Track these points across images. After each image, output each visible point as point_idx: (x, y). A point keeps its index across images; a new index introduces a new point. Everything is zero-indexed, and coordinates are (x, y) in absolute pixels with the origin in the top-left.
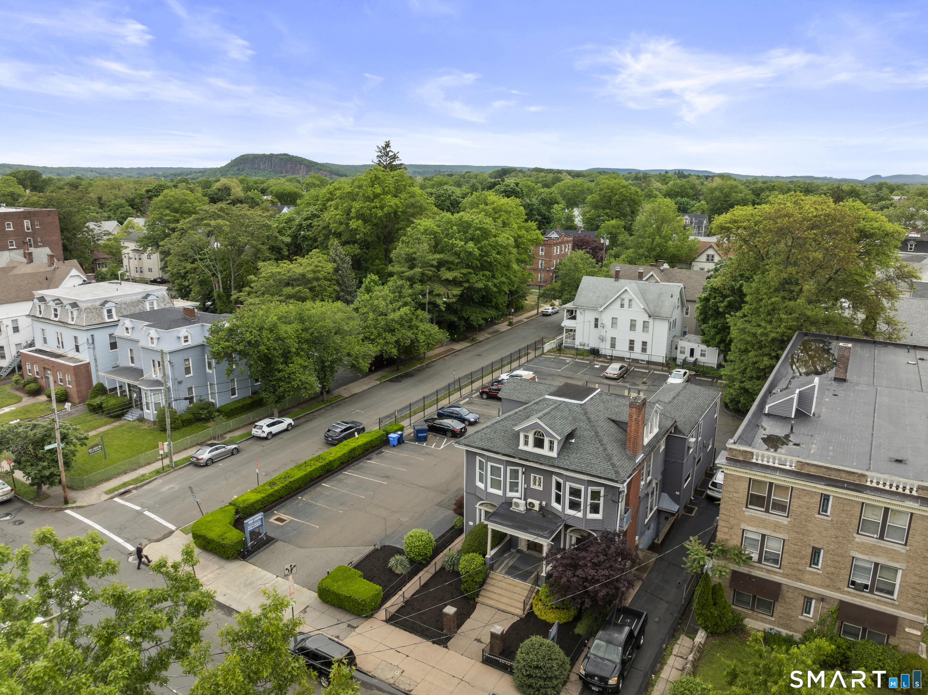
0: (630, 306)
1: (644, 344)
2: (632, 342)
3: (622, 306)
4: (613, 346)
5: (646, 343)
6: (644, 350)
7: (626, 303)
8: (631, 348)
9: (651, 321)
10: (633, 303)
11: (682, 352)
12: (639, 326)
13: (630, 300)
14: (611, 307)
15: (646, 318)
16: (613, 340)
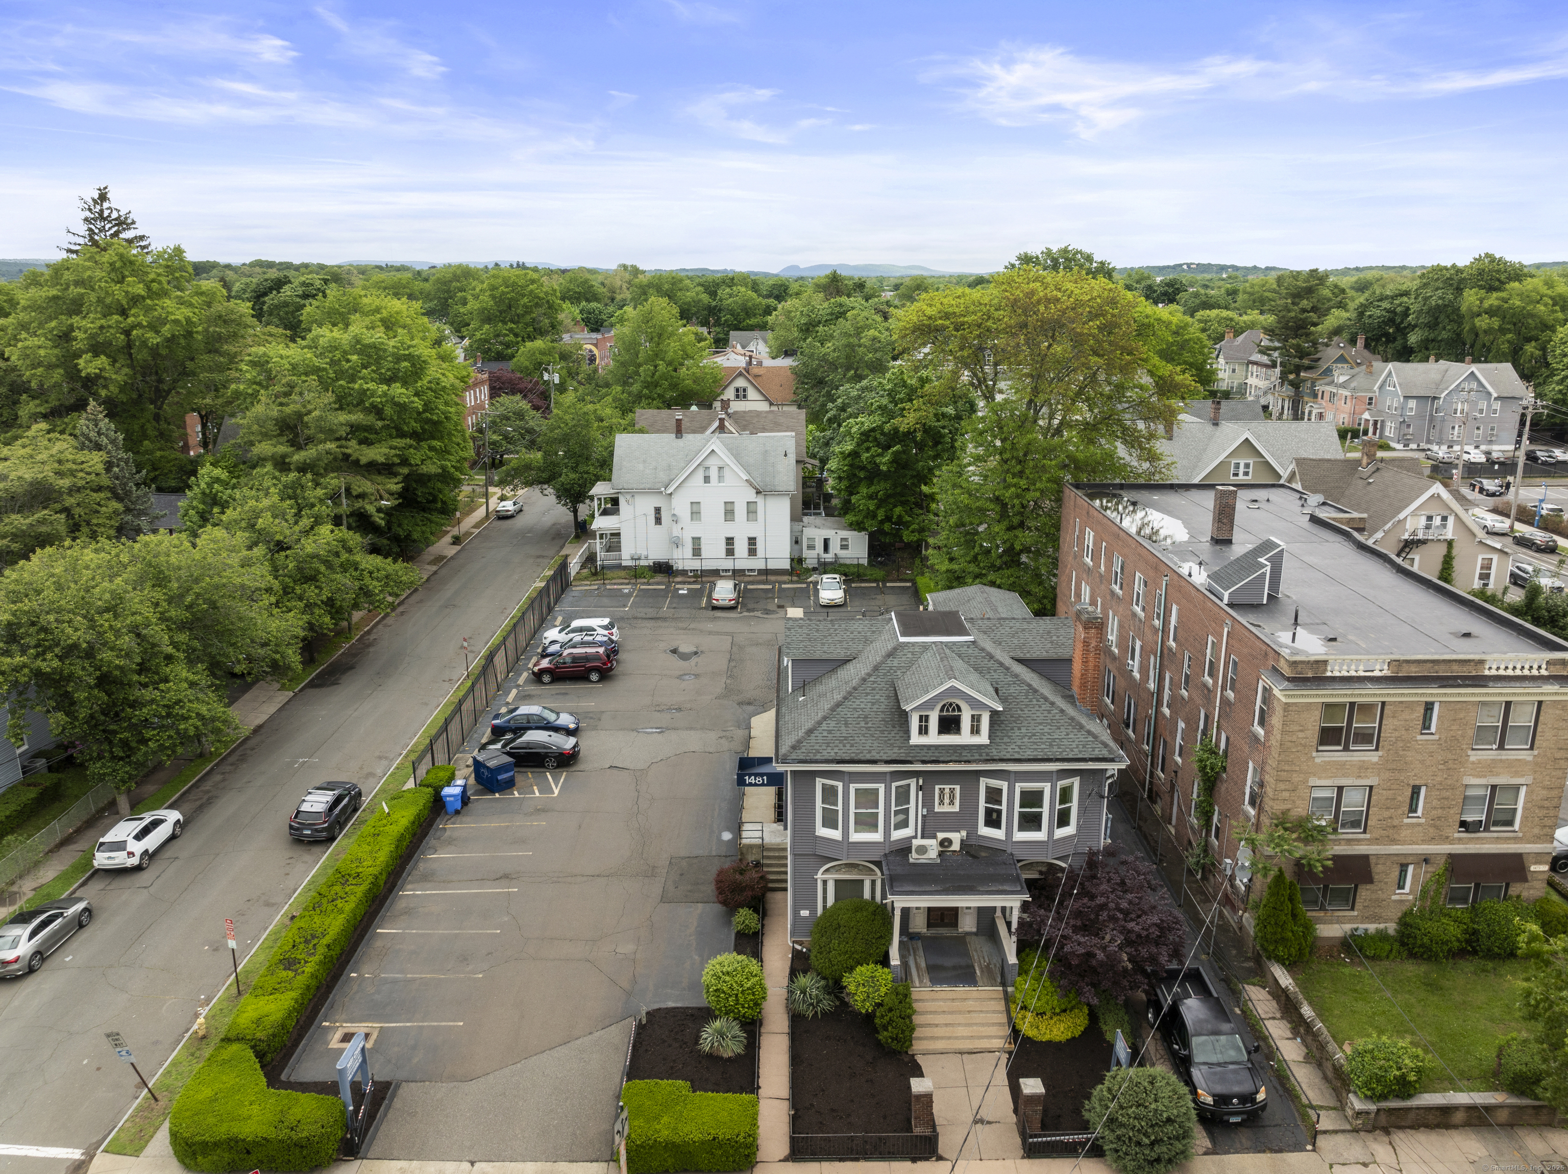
0: (721, 478)
1: (752, 541)
2: (730, 541)
3: (707, 479)
4: (697, 552)
5: (755, 539)
6: (752, 552)
7: (713, 473)
8: (730, 552)
9: (760, 500)
10: (726, 472)
11: (811, 547)
12: (740, 511)
13: (720, 468)
14: (688, 484)
15: (751, 496)
16: (696, 540)
